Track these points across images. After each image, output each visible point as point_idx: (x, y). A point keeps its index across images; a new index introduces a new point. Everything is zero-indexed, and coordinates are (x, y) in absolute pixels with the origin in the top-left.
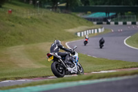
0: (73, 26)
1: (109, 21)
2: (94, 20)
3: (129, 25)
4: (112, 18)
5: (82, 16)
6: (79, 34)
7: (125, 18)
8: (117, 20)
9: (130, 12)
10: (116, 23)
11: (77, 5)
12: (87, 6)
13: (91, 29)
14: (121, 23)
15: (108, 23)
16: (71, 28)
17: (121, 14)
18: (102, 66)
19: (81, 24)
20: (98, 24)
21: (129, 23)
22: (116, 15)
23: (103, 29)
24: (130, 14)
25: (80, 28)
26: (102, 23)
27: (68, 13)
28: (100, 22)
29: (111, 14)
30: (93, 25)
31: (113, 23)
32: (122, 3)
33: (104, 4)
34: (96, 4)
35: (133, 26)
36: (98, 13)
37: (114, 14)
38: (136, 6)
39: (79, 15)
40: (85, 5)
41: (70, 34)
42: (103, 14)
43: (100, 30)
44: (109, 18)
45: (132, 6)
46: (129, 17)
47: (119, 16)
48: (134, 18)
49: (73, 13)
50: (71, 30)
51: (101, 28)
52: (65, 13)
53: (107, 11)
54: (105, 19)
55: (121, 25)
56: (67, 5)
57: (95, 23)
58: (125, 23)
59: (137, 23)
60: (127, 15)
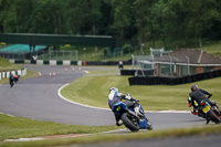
1: (35, 58)
2: (11, 56)
3: (67, 66)
4: (39, 53)
7: (60, 54)
9: (67, 46)
10: (46, 63)
13: (5, 71)
14: (53, 62)
15: (34, 62)
17: (55, 48)
20: (16, 62)
21: (67, 62)
22: (46, 49)
24: (68, 49)
26: (23, 62)
28: (20, 59)
29: (37, 48)
30: (10, 64)
31: (40, 62)
32: (56, 30)
33: (27, 31)
34: (15, 31)
35: (73, 68)
36: (18, 45)
37: (43, 47)
38: (78, 36)
42: (25, 48)
43: (19, 72)
44: (34, 54)
45: (72, 35)
46: (66, 54)
47: (50, 51)
48: (74, 54)
51: (22, 69)
53: (32, 42)
54: (28, 56)
55: (53, 66)
57: (12, 61)
58: (60, 63)
59: (80, 63)
60: (63, 49)
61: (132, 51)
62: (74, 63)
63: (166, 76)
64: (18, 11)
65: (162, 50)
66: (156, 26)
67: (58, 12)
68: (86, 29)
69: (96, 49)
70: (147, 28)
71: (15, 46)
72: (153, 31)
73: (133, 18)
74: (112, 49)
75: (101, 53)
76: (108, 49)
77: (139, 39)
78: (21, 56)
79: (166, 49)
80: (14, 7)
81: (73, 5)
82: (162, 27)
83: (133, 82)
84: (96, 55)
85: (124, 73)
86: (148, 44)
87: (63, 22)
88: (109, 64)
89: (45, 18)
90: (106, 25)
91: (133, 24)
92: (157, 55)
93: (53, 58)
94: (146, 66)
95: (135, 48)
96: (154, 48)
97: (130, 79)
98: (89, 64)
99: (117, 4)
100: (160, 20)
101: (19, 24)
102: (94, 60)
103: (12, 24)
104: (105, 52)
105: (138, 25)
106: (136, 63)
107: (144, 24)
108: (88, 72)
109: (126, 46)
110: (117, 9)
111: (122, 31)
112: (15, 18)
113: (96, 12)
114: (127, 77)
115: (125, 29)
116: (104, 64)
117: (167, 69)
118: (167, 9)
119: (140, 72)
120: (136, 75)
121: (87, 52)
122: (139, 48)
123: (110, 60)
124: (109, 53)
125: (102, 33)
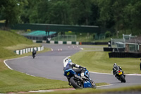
0: (12, 44)
1: (49, 39)
2: (34, 38)
3: (69, 45)
4: (52, 36)
5: (22, 34)
6: (17, 52)
7: (65, 37)
8: (57, 39)
9: (70, 32)
10: (56, 43)
11: (17, 23)
12: (27, 23)
13: (30, 48)
14: (61, 42)
15: (48, 42)
16: (10, 45)
17: (62, 34)
18: (40, 85)
19: (20, 42)
20: (37, 42)
21: (69, 42)
22: (56, 34)
24: (70, 34)
25: (19, 46)
26: (41, 42)
27: (7, 30)
28: (39, 40)
29: (51, 33)
30: (33, 43)
31: (52, 42)
32: (63, 22)
33: (44, 23)
34: (37, 22)
35: (73, 46)
36: (38, 31)
37: (55, 33)
38: (77, 26)
39: (19, 32)
40: (25, 22)
42: (43, 33)
44: (49, 37)
45: (73, 25)
46: (69, 37)
47: (59, 35)
48: (74, 37)
49: (13, 30)
50: (9, 48)
51: (41, 46)
52: (5, 30)
53: (47, 30)
54: (45, 38)
55: (60, 45)
56: (7, 22)
57: (35, 41)
58: (65, 43)
59: (77, 43)
60: (67, 34)
61: (111, 36)
62: (74, 43)
63: (133, 52)
64: (39, 10)
65: (130, 36)
66: (127, 20)
67: (64, 10)
68: (82, 21)
69: (88, 34)
70: (121, 21)
71: (36, 32)
72: (125, 24)
73: (112, 15)
74: (98, 34)
75: (91, 37)
76: (95, 34)
77: (116, 28)
78: (40, 38)
79: (133, 35)
80: (36, 7)
81: (74, 6)
82: (131, 21)
83: (111, 55)
84: (88, 38)
85: (105, 50)
86: (121, 31)
87: (67, 17)
88: (96, 44)
89: (56, 14)
90: (95, 19)
91: (112, 18)
92: (127, 39)
93: (60, 39)
94: (120, 45)
95: (113, 34)
96: (125, 34)
97: (109, 54)
98: (83, 43)
99: (102, 5)
100: (129, 16)
101: (39, 18)
102: (87, 41)
103: (35, 18)
104: (94, 36)
105: (115, 19)
106: (113, 43)
107: (119, 19)
108: (83, 49)
109: (107, 32)
110: (102, 9)
111: (105, 23)
112: (37, 14)
113: (89, 11)
114: (107, 53)
115: (107, 22)
116: (93, 44)
117: (133, 47)
118: (134, 9)
120: (113, 51)
121: (82, 36)
122: (116, 34)
123: (97, 41)
124: (96, 37)
125: (92, 24)
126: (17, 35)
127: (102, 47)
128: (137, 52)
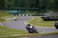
0: (3, 16)
1: (19, 14)
2: (12, 13)
3: (27, 16)
4: (20, 13)
5: (7, 12)
6: (6, 19)
7: (25, 13)
8: (22, 14)
10: (22, 15)
11: (5, 7)
12: (10, 8)
13: (11, 17)
14: (23, 15)
15: (18, 15)
16: (3, 17)
17: (24, 12)
19: (7, 15)
20: (14, 15)
22: (22, 12)
23: (16, 17)
25: (6, 17)
26: (16, 15)
27: (1, 11)
28: (15, 14)
29: (19, 11)
31: (20, 15)
32: (24, 7)
33: (16, 7)
34: (13, 7)
35: (29, 17)
37: (21, 11)
38: (30, 8)
39: (6, 11)
41: (2, 19)
42: (16, 11)
43: (15, 18)
44: (19, 13)
45: (28, 8)
47: (23, 12)
48: (29, 13)
49: (4, 11)
53: (18, 10)
54: (17, 13)
55: (23, 16)
56: (1, 7)
57: (13, 15)
58: (25, 15)
59: (30, 15)
60: (26, 12)
61: (44, 12)
62: (29, 15)
64: (14, 2)
65: (52, 12)
66: (50, 6)
67: (25, 2)
68: (32, 6)
69: (35, 11)
70: (48, 6)
71: (13, 11)
72: (50, 7)
73: (44, 4)
74: (39, 12)
75: (36, 13)
76: (38, 12)
77: (46, 9)
79: (53, 12)
80: (13, 1)
82: (52, 6)
83: (44, 20)
84: (35, 13)
85: (42, 18)
86: (48, 10)
87: (26, 5)
88: (38, 15)
89: (21, 4)
90: (37, 5)
91: (44, 5)
94: (48, 16)
95: (45, 11)
96: (50, 11)
97: (44, 19)
98: (33, 15)
100: (51, 4)
102: (34, 14)
103: (13, 5)
104: (37, 12)
105: (46, 5)
106: (45, 15)
107: (47, 5)
108: (33, 17)
109: (43, 11)
110: (40, 1)
112: (14, 4)
113: (35, 2)
114: (43, 19)
115: (42, 6)
116: (37, 16)
117: (53, 17)
119: (46, 18)
120: (45, 18)
121: (32, 12)
122: (46, 11)
123: (38, 14)
124: (38, 13)
125: (36, 7)
126: (6, 12)
127: (40, 17)
128: (55, 19)
